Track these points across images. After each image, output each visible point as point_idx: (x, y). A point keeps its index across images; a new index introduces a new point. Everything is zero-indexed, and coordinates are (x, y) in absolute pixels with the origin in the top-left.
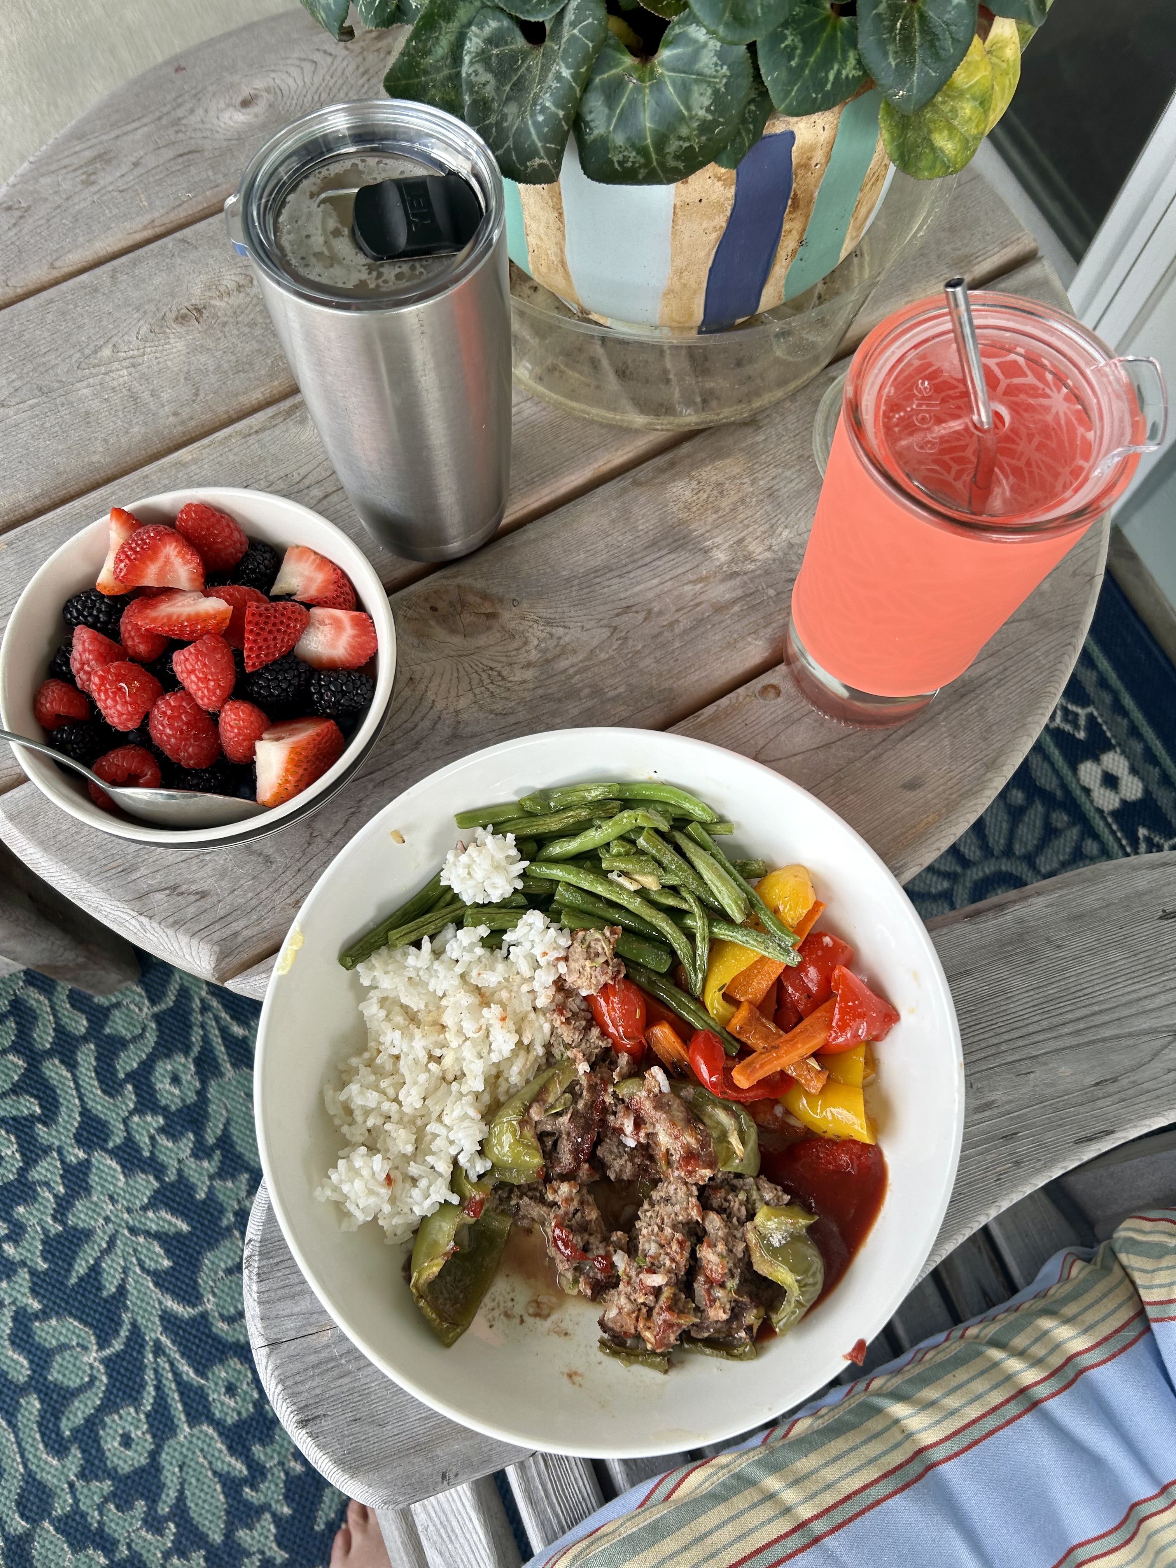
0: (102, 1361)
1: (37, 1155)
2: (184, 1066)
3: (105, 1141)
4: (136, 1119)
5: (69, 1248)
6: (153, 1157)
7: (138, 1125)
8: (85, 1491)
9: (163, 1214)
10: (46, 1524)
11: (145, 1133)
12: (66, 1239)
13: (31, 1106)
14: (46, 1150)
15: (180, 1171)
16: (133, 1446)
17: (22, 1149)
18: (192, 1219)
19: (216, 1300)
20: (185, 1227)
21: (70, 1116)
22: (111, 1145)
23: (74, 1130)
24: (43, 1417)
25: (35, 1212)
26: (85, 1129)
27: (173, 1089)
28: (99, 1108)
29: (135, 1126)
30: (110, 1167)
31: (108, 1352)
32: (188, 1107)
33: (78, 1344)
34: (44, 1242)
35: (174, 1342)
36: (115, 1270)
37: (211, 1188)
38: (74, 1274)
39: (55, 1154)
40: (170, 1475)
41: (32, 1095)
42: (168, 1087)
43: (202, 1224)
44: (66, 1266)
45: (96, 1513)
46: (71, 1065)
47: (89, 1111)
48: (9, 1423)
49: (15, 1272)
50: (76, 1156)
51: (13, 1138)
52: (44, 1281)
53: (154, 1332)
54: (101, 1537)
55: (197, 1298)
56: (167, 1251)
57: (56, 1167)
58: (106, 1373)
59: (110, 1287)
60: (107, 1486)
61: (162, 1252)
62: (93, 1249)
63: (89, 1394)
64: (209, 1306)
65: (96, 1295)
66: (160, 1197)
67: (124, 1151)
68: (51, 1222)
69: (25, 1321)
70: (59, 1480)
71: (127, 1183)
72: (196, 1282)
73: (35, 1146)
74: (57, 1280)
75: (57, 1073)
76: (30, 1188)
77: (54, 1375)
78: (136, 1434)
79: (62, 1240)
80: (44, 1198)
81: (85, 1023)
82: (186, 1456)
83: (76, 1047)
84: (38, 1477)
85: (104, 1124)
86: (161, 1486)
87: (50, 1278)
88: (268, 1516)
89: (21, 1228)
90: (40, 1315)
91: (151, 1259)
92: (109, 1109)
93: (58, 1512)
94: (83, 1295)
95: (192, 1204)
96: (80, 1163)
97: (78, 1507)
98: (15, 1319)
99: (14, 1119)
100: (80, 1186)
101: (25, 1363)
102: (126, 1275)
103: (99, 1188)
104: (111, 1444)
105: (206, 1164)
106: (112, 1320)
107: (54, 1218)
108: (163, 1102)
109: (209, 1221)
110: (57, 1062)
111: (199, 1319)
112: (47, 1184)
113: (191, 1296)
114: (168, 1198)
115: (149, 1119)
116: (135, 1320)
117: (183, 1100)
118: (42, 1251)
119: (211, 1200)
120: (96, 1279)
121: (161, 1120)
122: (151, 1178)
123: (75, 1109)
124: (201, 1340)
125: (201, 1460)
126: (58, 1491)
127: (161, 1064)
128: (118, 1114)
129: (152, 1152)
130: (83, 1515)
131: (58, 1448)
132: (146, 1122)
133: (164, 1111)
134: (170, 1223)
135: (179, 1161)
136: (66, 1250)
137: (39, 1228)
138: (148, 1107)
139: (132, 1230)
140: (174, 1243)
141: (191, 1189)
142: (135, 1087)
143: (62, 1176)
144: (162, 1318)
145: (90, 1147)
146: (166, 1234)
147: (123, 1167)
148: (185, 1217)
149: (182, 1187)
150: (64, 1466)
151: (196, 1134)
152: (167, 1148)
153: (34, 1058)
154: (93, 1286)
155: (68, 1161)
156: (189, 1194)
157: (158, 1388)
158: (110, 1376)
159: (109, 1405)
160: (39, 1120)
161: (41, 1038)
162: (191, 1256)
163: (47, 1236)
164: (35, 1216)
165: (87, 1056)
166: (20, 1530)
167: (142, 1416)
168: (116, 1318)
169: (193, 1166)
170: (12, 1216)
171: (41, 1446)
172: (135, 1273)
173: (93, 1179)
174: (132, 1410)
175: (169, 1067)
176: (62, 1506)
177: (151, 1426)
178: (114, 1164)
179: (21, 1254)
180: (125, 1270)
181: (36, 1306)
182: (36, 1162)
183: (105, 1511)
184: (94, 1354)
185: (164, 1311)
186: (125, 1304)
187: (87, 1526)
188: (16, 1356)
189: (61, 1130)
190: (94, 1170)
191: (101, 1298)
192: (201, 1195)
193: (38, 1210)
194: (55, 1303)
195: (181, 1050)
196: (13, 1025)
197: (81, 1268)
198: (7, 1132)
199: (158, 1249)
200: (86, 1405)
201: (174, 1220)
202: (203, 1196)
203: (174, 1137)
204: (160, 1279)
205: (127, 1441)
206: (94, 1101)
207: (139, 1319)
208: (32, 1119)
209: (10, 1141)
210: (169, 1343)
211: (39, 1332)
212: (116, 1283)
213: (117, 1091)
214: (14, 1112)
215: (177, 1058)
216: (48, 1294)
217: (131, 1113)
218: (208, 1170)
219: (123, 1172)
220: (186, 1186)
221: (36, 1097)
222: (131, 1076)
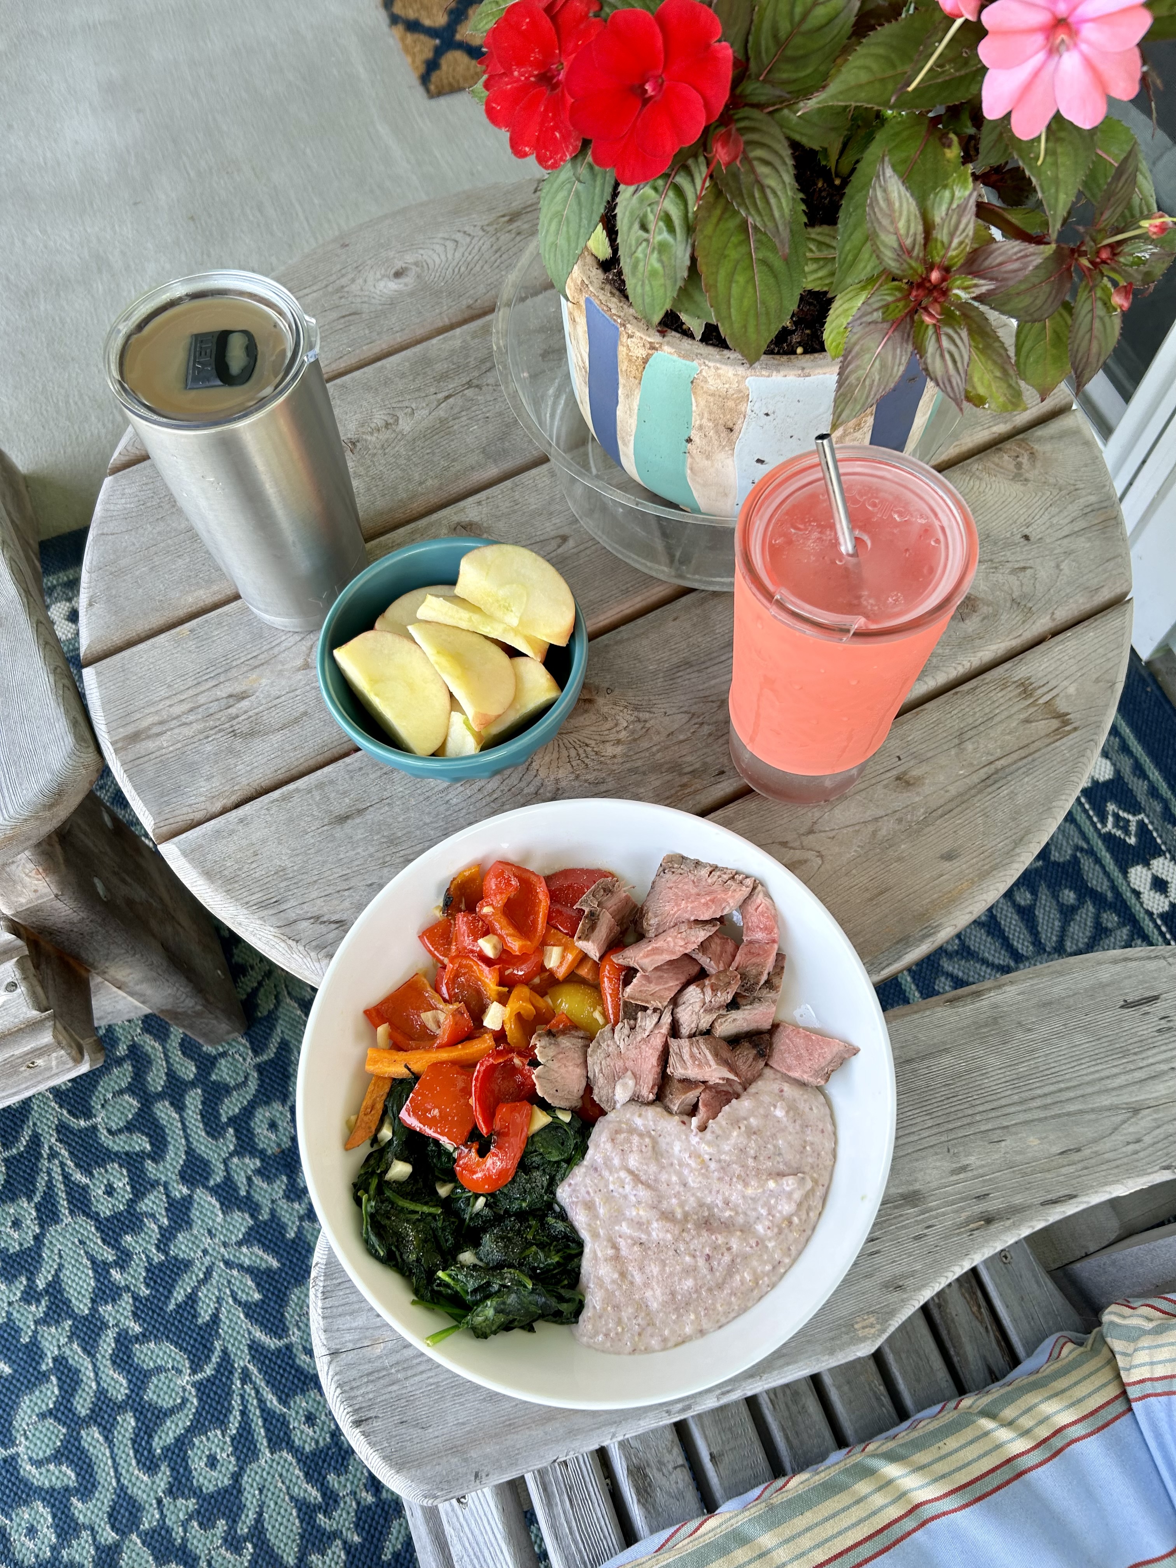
0: (193, 1385)
1: (145, 1188)
2: (281, 1113)
3: (207, 1179)
4: (235, 1160)
5: (170, 1277)
6: (249, 1196)
7: (237, 1166)
8: (172, 1507)
9: (256, 1249)
10: (134, 1537)
11: (242, 1173)
12: (167, 1268)
13: (141, 1143)
14: (155, 1184)
15: (273, 1212)
16: (218, 1467)
17: (132, 1182)
18: (282, 1256)
19: (300, 1334)
20: (275, 1264)
21: (176, 1154)
22: (212, 1183)
23: (179, 1167)
24: (137, 1435)
25: (140, 1241)
26: (188, 1167)
27: (270, 1134)
28: (203, 1148)
29: (234, 1167)
30: (210, 1203)
31: (199, 1376)
32: (283, 1152)
33: (173, 1367)
34: (148, 1270)
35: (260, 1370)
36: (210, 1299)
37: (300, 1228)
38: (173, 1301)
39: (162, 1189)
40: (250, 1498)
41: (143, 1133)
42: (265, 1132)
43: (291, 1262)
44: (166, 1293)
45: (181, 1529)
46: (180, 1108)
47: (194, 1151)
48: (106, 1438)
49: (120, 1296)
50: (180, 1192)
51: (125, 1172)
52: (145, 1305)
53: (242, 1360)
54: (184, 1553)
55: (283, 1330)
56: (258, 1285)
57: (161, 1200)
58: (197, 1396)
59: (205, 1316)
60: (192, 1504)
61: (253, 1285)
62: (191, 1278)
63: (181, 1415)
64: (294, 1339)
65: (191, 1322)
66: (253, 1234)
67: (223, 1190)
68: (154, 1251)
69: (126, 1343)
70: (149, 1495)
71: (225, 1221)
72: (282, 1315)
73: (144, 1180)
74: (157, 1306)
75: (166, 1114)
76: (137, 1218)
77: (150, 1395)
78: (221, 1456)
79: (164, 1269)
80: (148, 1228)
81: (194, 1069)
82: (266, 1480)
83: (184, 1091)
84: (129, 1491)
85: (206, 1164)
86: (241, 1507)
87: (151, 1303)
88: (338, 1542)
89: (127, 1255)
90: (140, 1338)
91: (243, 1291)
92: (211, 1149)
93: (145, 1526)
94: (180, 1321)
95: (282, 1241)
96: (183, 1199)
97: (164, 1522)
98: (117, 1341)
99: (127, 1154)
100: (182, 1220)
101: (124, 1382)
102: (220, 1305)
103: (199, 1222)
104: (197, 1464)
105: (296, 1206)
106: (205, 1346)
107: (158, 1248)
108: (261, 1146)
109: (298, 1259)
110: (167, 1104)
111: (284, 1350)
112: (153, 1216)
113: (278, 1328)
114: (261, 1235)
115: (247, 1160)
116: (227, 1348)
117: (279, 1145)
118: (145, 1278)
119: (300, 1239)
120: (192, 1307)
121: (258, 1163)
122: (247, 1216)
123: (181, 1148)
124: (285, 1370)
125: (280, 1484)
126: (147, 1506)
127: (260, 1110)
128: (219, 1155)
129: (248, 1192)
130: (169, 1531)
131: (150, 1465)
132: (243, 1164)
133: (262, 1154)
134: (262, 1259)
135: (273, 1202)
136: (167, 1278)
137: (143, 1256)
138: (245, 1149)
139: (227, 1263)
140: (265, 1277)
141: (282, 1227)
142: (236, 1130)
143: (167, 1209)
144: (250, 1347)
145: (192, 1184)
146: (258, 1270)
147: (222, 1204)
148: (276, 1254)
149: (274, 1226)
150: (153, 1483)
151: (289, 1177)
152: (261, 1188)
153: (147, 1100)
154: (189, 1313)
155: (172, 1195)
156: (280, 1233)
157: (243, 1413)
158: (200, 1400)
159: (197, 1427)
160: (149, 1156)
161: (154, 1081)
162: (280, 1291)
163: (151, 1264)
164: (140, 1245)
165: (194, 1099)
166: (110, 1540)
167: (228, 1439)
168: (208, 1345)
169: (285, 1207)
170: (120, 1244)
171: (134, 1462)
172: (227, 1303)
173: (195, 1213)
174: (219, 1432)
175: (267, 1114)
176: (149, 1520)
177: (236, 1449)
178: (214, 1201)
179: (126, 1279)
180: (219, 1300)
181: (138, 1329)
182: (144, 1194)
183: (189, 1529)
184: (187, 1378)
185: (253, 1342)
186: (217, 1332)
187: (171, 1541)
188: (116, 1376)
189: (168, 1166)
190: (196, 1205)
191: (196, 1325)
192: (290, 1235)
193: (143, 1239)
194: (154, 1327)
195: (278, 1098)
196: (130, 1068)
197: (179, 1295)
198: (121, 1166)
199: (250, 1283)
200: (177, 1425)
201: (265, 1256)
202: (293, 1235)
203: (269, 1179)
204: (250, 1310)
205: (212, 1462)
206: (198, 1141)
207: (230, 1346)
208: (142, 1155)
209: (122, 1174)
210: (256, 1372)
211: (138, 1354)
212: (210, 1312)
213: (219, 1133)
214: (127, 1148)
215: (275, 1105)
216: (148, 1319)
217: (231, 1155)
218: (298, 1212)
219: (221, 1209)
220: (278, 1225)
221: (147, 1135)
222: (232, 1120)
